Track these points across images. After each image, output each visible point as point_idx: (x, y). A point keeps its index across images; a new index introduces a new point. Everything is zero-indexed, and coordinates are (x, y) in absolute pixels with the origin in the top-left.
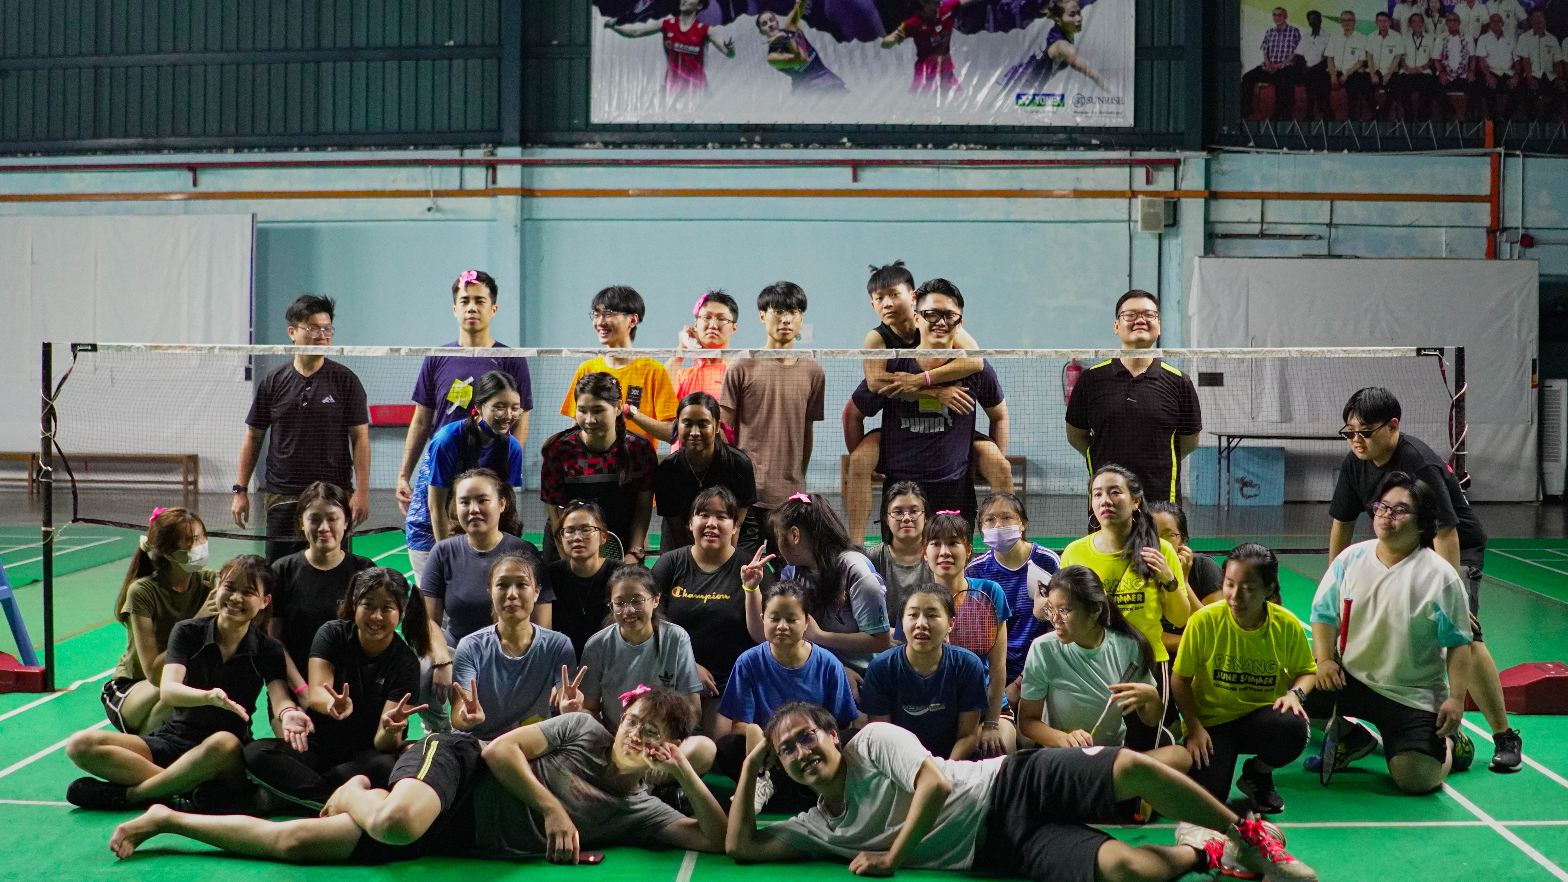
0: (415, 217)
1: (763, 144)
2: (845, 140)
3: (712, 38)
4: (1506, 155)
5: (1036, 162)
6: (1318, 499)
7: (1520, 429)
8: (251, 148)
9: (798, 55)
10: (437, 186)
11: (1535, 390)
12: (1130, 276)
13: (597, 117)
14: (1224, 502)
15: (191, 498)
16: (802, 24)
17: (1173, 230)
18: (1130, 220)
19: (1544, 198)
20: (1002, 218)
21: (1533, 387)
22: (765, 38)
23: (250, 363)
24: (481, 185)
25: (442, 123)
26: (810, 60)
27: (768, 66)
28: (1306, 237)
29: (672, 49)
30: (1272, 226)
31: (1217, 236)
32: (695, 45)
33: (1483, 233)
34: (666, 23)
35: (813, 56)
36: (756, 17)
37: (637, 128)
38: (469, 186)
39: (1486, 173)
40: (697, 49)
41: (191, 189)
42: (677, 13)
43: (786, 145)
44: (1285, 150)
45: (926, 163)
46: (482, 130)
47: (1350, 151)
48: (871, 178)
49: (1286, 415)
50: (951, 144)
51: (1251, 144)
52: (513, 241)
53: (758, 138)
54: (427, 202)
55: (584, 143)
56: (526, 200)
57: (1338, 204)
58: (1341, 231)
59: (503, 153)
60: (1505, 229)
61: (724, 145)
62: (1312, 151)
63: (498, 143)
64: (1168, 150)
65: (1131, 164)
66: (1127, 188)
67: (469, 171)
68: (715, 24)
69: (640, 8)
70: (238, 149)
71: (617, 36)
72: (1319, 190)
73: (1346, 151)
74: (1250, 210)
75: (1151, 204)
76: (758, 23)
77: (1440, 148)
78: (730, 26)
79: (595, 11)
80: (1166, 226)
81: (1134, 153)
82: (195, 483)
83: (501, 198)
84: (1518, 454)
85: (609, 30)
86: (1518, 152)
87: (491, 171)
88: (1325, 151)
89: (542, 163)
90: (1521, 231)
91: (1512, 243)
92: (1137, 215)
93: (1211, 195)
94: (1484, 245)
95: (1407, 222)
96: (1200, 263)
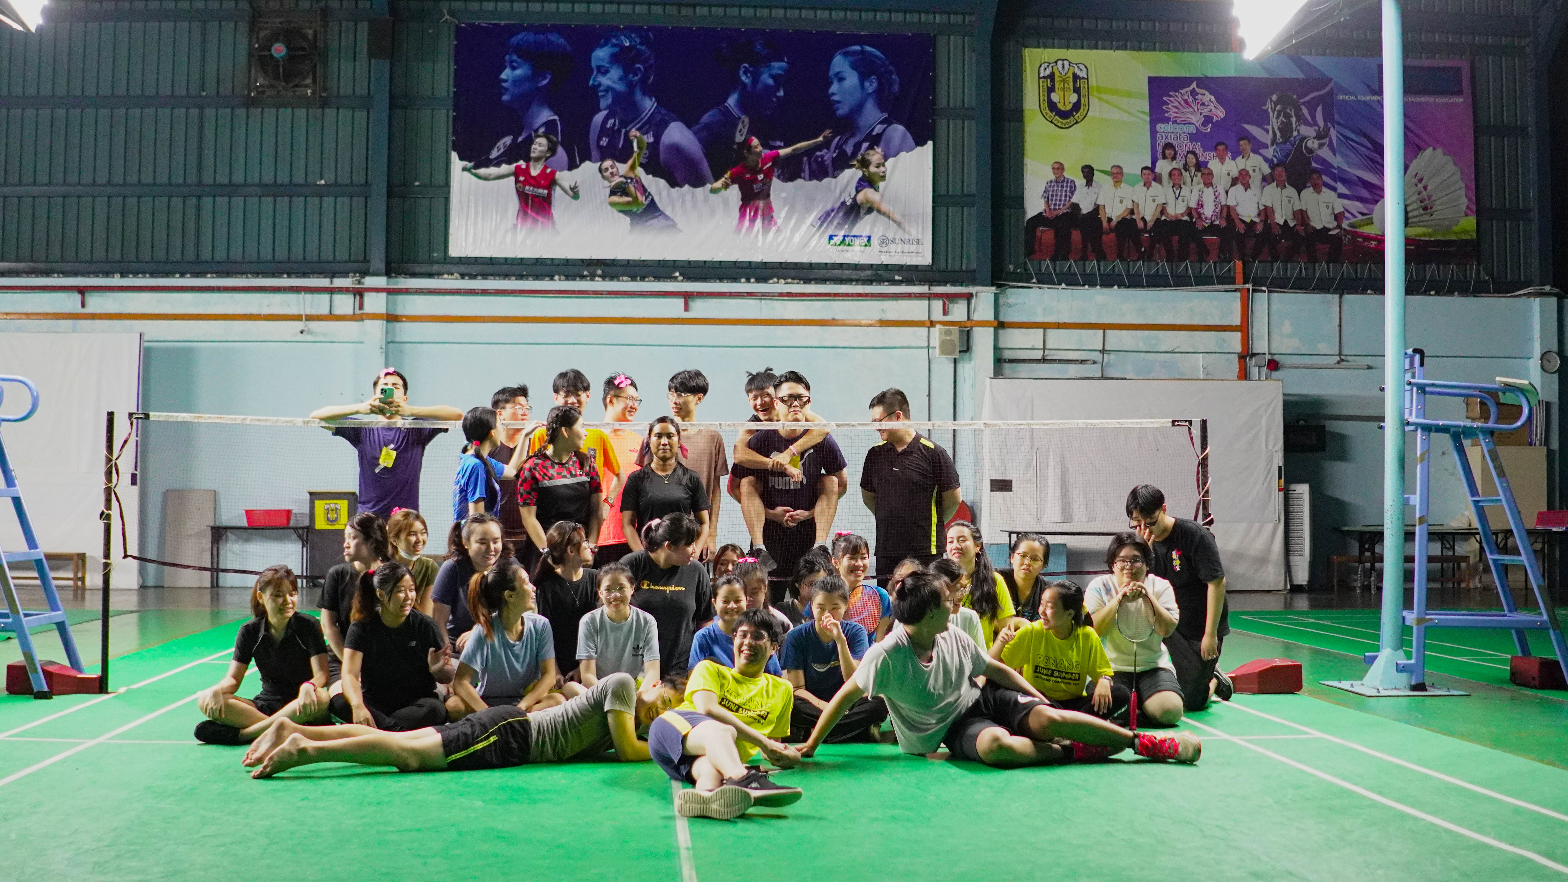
0: (289, 339)
1: (604, 277)
2: (677, 274)
3: (560, 182)
4: (1254, 291)
5: (847, 295)
7: (1269, 527)
8: (136, 274)
9: (636, 198)
10: (308, 312)
11: (1282, 494)
12: (929, 395)
13: (455, 250)
15: (79, 593)
16: (640, 172)
17: (966, 356)
18: (928, 347)
19: (1287, 328)
20: (816, 344)
21: (1280, 490)
22: (606, 183)
23: (136, 469)
24: (350, 311)
25: (312, 255)
26: (646, 203)
27: (609, 207)
28: (1082, 362)
29: (523, 192)
30: (1052, 352)
31: (1005, 361)
32: (544, 188)
33: (1235, 358)
34: (518, 168)
35: (649, 199)
36: (599, 164)
37: (491, 261)
38: (337, 311)
39: (1237, 306)
40: (546, 192)
41: (79, 310)
42: (528, 160)
43: (625, 278)
44: (1063, 285)
45: (750, 295)
46: (350, 260)
47: (1119, 287)
48: (700, 308)
49: (1067, 517)
50: (771, 278)
51: (1034, 280)
52: (378, 361)
53: (599, 272)
54: (299, 325)
55: (443, 274)
56: (391, 325)
57: (1109, 332)
58: (1112, 356)
59: (370, 281)
60: (1254, 355)
61: (568, 277)
62: (1087, 287)
63: (365, 273)
64: (962, 285)
65: (930, 297)
66: (926, 318)
67: (338, 298)
68: (561, 170)
69: (494, 154)
70: (123, 275)
71: (473, 178)
72: (1093, 320)
73: (1116, 287)
74: (1034, 338)
75: (948, 333)
76: (600, 170)
77: (1197, 285)
78: (575, 171)
79: (454, 155)
80: (960, 352)
81: (932, 288)
82: (83, 579)
83: (368, 323)
84: (1268, 550)
85: (466, 174)
86: (1264, 288)
87: (358, 297)
88: (1098, 287)
89: (406, 291)
90: (1267, 357)
91: (1260, 367)
92: (936, 342)
93: (1000, 325)
94: (1236, 368)
95: (1170, 349)
96: (991, 383)
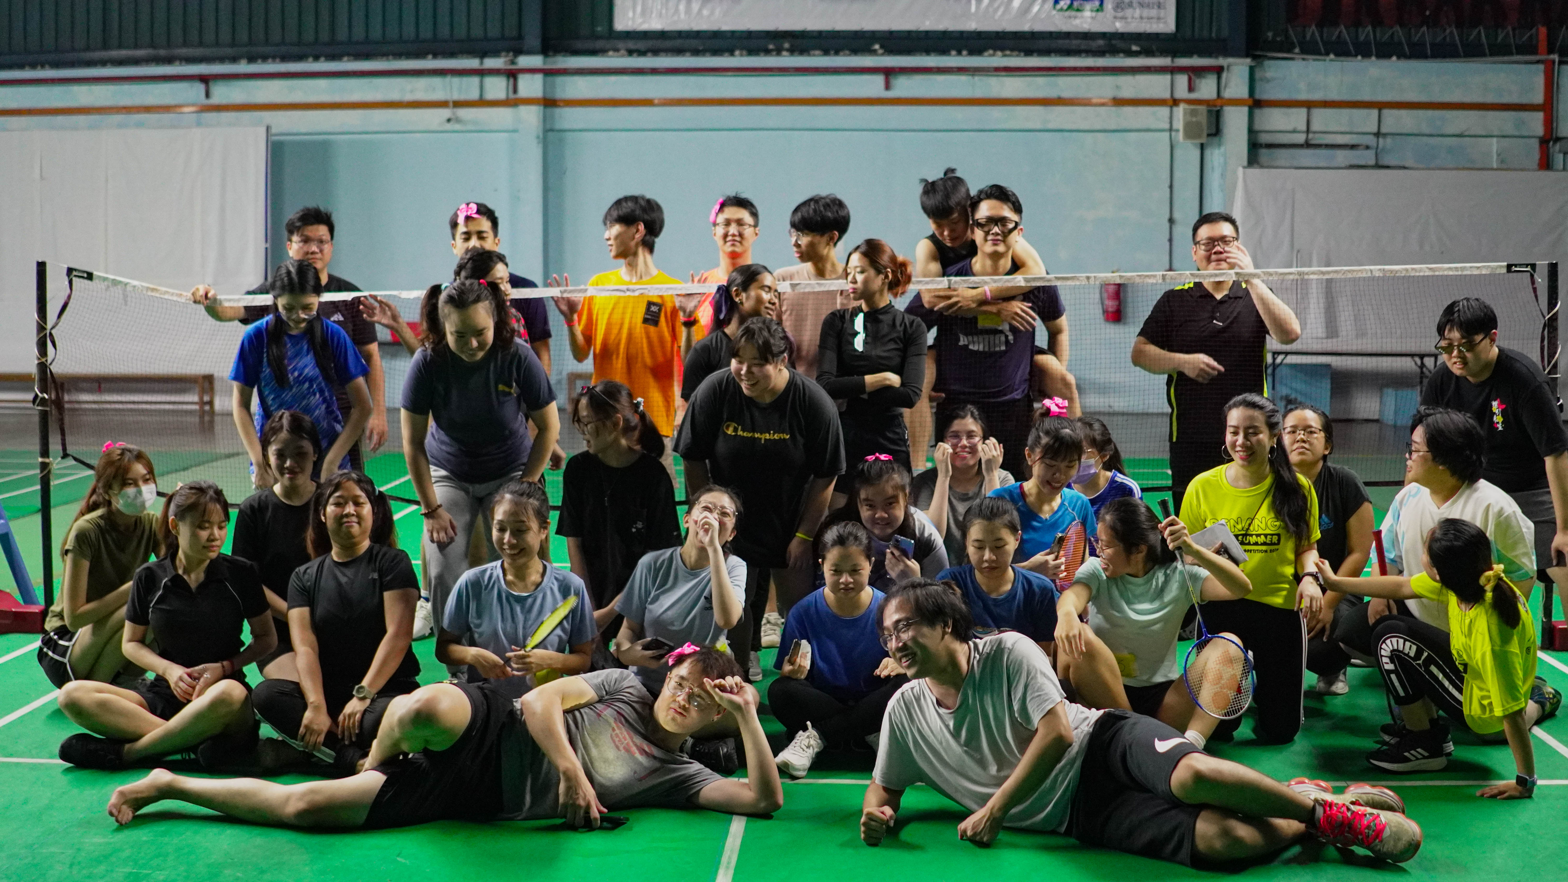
0: (434, 129)
1: (792, 51)
2: (877, 47)
4: (1560, 63)
5: (1075, 69)
6: (1364, 417)
8: (265, 58)
10: (456, 96)
12: (1171, 187)
13: (620, 25)
15: (207, 418)
17: (1216, 139)
18: (1171, 130)
20: (1038, 127)
24: (501, 95)
25: (461, 32)
28: (1353, 147)
30: (1317, 135)
31: (1261, 146)
33: (1535, 144)
37: (662, 35)
38: (490, 95)
39: (1540, 80)
41: (204, 101)
43: (817, 52)
44: (1332, 56)
45: (961, 70)
46: (503, 38)
47: (1399, 57)
48: (904, 86)
49: (1332, 331)
50: (986, 50)
51: (1297, 50)
52: (535, 153)
53: (787, 45)
54: (446, 113)
55: (607, 51)
56: (549, 110)
57: (1386, 112)
58: (1389, 140)
59: (524, 61)
60: (1558, 139)
61: (752, 52)
62: (1359, 58)
63: (519, 52)
64: (1211, 57)
65: (1173, 71)
66: (1168, 96)
67: (489, 81)
70: (252, 59)
72: (1366, 97)
73: (1394, 58)
74: (1296, 119)
75: (1193, 113)
77: (1492, 54)
80: (1209, 135)
81: (1176, 60)
82: (211, 403)
83: (523, 109)
87: (511, 80)
88: (1373, 58)
89: (565, 72)
91: (1565, 154)
92: (1179, 124)
93: (1256, 104)
94: (1536, 155)
95: (1457, 132)
96: (1244, 173)
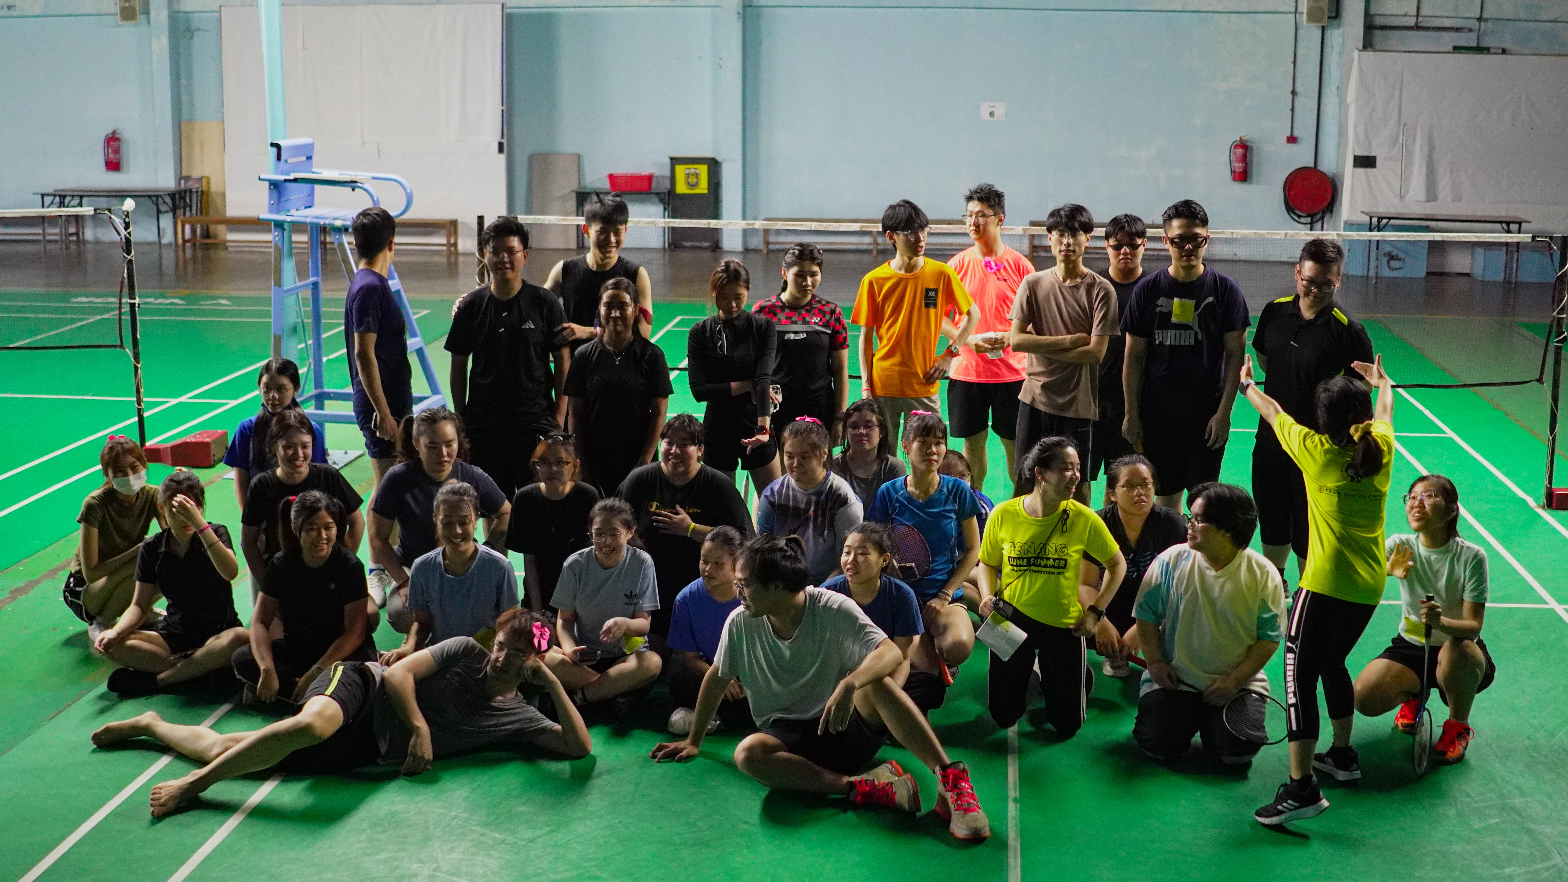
0: (646, 4)
6: (1457, 271)
12: (1294, 62)
14: (1372, 273)
15: (453, 259)
17: (1336, 22)
18: (1296, 12)
20: (1179, 8)
23: (502, 137)
28: (1457, 30)
30: (1425, 18)
31: (1376, 28)
49: (1431, 195)
52: (735, 28)
58: (1490, 24)
74: (1407, 5)
80: (1329, 18)
82: (455, 245)
92: (1303, 8)
95: (1552, 18)
96: (1359, 55)
